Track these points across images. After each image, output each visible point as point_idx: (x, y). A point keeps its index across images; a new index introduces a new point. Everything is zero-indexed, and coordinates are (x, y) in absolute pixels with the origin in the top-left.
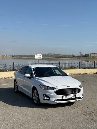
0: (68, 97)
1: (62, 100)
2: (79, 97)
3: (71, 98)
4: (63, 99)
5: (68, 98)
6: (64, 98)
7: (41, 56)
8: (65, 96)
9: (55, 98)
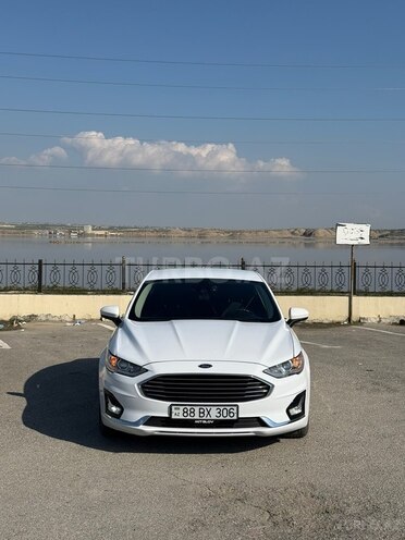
0: (197, 412)
1: (167, 422)
2: (258, 418)
3: (214, 417)
4: (173, 417)
5: (197, 417)
6: (178, 414)
7: (366, 235)
8: (182, 408)
9: (142, 412)
